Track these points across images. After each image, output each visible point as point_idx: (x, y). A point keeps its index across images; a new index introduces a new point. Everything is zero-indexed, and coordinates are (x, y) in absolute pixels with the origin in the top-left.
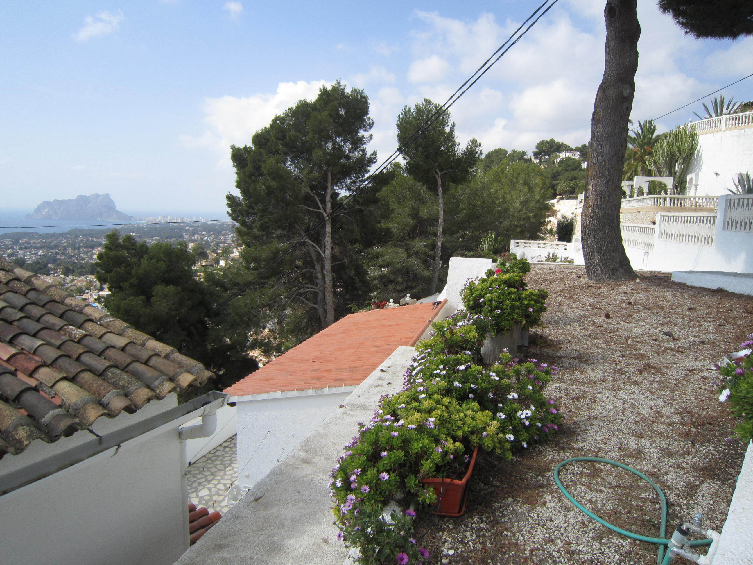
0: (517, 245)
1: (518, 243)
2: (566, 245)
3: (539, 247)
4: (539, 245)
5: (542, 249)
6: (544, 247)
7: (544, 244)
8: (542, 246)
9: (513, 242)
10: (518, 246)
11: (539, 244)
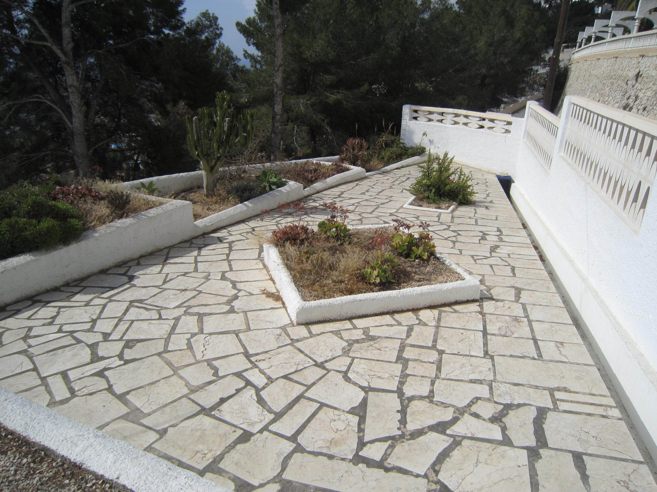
0: (415, 115)
1: (416, 111)
2: (509, 123)
3: (456, 123)
4: (457, 119)
5: (461, 126)
6: (466, 124)
7: (466, 117)
8: (462, 120)
9: (407, 110)
10: (415, 118)
11: (457, 115)
